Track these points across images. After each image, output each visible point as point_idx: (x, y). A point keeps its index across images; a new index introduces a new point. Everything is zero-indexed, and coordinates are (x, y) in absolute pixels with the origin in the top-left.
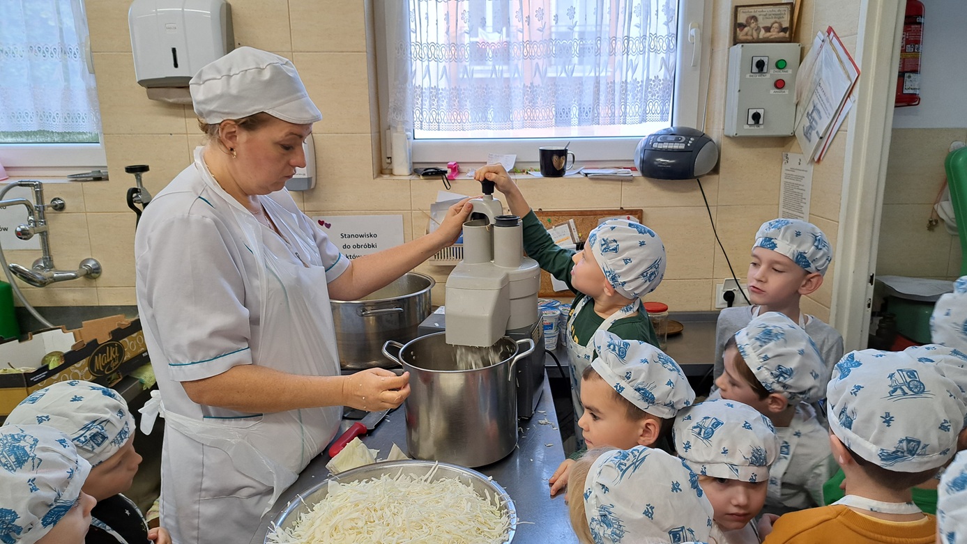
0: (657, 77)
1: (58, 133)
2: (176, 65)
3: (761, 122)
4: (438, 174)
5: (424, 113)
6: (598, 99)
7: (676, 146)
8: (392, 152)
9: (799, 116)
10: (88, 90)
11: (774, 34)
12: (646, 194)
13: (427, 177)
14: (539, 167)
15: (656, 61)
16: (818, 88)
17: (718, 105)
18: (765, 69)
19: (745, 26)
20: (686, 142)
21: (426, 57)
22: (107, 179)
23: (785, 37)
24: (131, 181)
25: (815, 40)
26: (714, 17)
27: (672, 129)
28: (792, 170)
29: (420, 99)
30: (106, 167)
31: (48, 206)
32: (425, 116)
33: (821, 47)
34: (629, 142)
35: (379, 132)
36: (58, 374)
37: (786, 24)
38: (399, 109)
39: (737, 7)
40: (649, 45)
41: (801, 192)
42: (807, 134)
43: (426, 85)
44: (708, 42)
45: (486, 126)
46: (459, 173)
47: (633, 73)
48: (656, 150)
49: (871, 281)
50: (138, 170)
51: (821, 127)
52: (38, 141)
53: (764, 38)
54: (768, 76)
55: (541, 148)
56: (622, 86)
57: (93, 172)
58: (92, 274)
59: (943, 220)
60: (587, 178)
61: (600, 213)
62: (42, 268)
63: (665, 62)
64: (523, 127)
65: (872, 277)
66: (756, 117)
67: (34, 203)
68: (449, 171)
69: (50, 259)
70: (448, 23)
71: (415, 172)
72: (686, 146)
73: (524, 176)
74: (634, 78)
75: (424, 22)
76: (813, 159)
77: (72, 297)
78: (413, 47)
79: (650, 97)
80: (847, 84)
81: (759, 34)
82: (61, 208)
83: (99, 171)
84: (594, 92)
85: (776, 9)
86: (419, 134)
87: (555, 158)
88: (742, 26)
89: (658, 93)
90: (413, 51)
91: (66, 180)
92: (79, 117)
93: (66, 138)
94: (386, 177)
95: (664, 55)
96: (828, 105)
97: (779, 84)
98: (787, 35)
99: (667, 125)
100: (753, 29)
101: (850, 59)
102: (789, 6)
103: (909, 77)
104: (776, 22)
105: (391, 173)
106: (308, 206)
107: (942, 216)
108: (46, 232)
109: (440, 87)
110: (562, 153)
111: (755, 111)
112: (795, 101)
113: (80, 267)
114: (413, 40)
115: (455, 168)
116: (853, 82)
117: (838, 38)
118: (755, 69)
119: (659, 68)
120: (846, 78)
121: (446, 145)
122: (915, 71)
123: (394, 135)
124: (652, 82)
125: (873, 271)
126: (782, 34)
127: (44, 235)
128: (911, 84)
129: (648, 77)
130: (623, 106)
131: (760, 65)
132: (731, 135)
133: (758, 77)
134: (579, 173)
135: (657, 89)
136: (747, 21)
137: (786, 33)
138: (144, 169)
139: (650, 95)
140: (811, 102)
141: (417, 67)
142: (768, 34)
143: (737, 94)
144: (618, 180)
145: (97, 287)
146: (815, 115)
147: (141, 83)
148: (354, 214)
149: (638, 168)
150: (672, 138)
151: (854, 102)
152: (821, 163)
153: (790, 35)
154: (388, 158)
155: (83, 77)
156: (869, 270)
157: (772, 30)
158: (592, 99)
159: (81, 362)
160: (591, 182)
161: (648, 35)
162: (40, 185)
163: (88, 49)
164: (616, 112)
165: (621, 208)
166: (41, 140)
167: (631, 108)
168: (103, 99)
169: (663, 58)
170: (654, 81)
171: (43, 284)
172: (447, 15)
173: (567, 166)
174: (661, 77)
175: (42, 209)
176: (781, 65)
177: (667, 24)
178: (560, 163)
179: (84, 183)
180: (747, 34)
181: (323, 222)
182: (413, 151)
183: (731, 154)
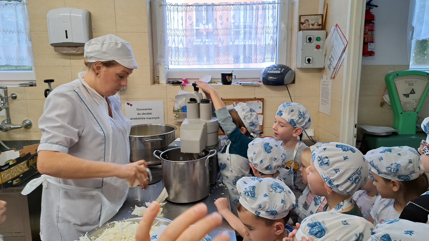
0: (269, 44)
1: (15, 66)
2: (67, 37)
3: (311, 62)
4: (178, 83)
5: (173, 58)
6: (245, 53)
7: (277, 72)
8: (159, 74)
9: (326, 59)
10: (28, 48)
11: (315, 27)
12: (265, 92)
13: (173, 85)
14: (221, 81)
15: (269, 37)
16: (333, 48)
17: (294, 55)
18: (312, 41)
19: (304, 24)
20: (281, 70)
21: (173, 35)
22: (35, 85)
23: (320, 28)
24: (46, 86)
25: (331, 29)
26: (292, 20)
27: (276, 65)
28: (324, 82)
29: (171, 52)
30: (35, 80)
31: (10, 97)
32: (173, 59)
33: (334, 32)
34: (258, 71)
35: (154, 66)
36: (13, 167)
37: (320, 23)
38: (162, 56)
39: (300, 16)
40: (266, 31)
41: (328, 91)
42: (329, 67)
43: (173, 46)
44: (289, 30)
45: (199, 63)
46: (188, 83)
47: (260, 42)
48: (269, 74)
49: (356, 127)
50: (49, 81)
51: (334, 64)
52: (5, 69)
53: (311, 28)
54: (313, 43)
55: (222, 73)
56: (255, 48)
57: (29, 83)
58: (28, 126)
59: (386, 103)
60: (240, 85)
61: (246, 99)
62: (6, 124)
63: (272, 38)
64: (214, 64)
65: (356, 125)
66: (309, 60)
67: (3, 95)
68: (183, 82)
69: (10, 120)
70: (182, 21)
71: (169, 82)
72: (281, 72)
73: (215, 84)
74: (260, 44)
75: (172, 20)
76: (332, 77)
77: (19, 136)
78: (168, 31)
79: (266, 52)
80: (343, 47)
81: (309, 27)
82: (15, 98)
83: (32, 82)
84: (243, 50)
85: (316, 17)
86: (171, 67)
87: (227, 77)
88: (303, 23)
89: (269, 50)
90: (168, 32)
91: (18, 86)
92: (24, 59)
93: (17, 68)
94: (156, 84)
95: (272, 35)
96: (336, 55)
97: (318, 47)
98: (321, 27)
99: (274, 63)
100: (307, 25)
101: (344, 37)
102: (321, 16)
103: (370, 44)
104: (316, 22)
105: (159, 83)
106: (122, 97)
107: (386, 101)
108: (8, 108)
109: (179, 47)
110: (231, 75)
111: (308, 58)
112: (324, 54)
113: (23, 123)
114: (168, 28)
115: (186, 81)
116: (346, 46)
117: (340, 29)
118: (308, 41)
119: (270, 40)
120: (343, 44)
121: (182, 71)
122: (372, 42)
123: (160, 67)
124: (267, 46)
125: (356, 123)
126: (318, 27)
127: (7, 109)
128: (370, 47)
129: (265, 44)
130: (255, 56)
131: (310, 39)
132: (299, 68)
133: (309, 44)
134: (238, 83)
135: (269, 49)
136: (305, 21)
137: (320, 26)
138: (52, 81)
139: (266, 51)
140: (330, 54)
141: (170, 39)
142: (313, 27)
143: (301, 51)
144: (253, 86)
145: (30, 132)
146: (332, 59)
147: (52, 45)
148: (142, 100)
149: (262, 81)
150: (275, 69)
151: (346, 54)
152: (335, 79)
153: (322, 27)
154: (157, 77)
155: (26, 42)
156: (354, 122)
157: (314, 25)
158: (242, 53)
159: (23, 162)
160: (242, 87)
161: (265, 27)
162: (6, 88)
163: (29, 31)
164: (253, 58)
165: (255, 98)
166: (7, 69)
167: (259, 57)
168: (34, 52)
169: (271, 36)
170: (268, 45)
171: (6, 130)
172: (182, 17)
173: (232, 80)
174: (271, 44)
175: (7, 98)
176: (318, 39)
177: (273, 22)
178: (230, 79)
179: (25, 87)
180: (304, 27)
181: (129, 104)
182: (168, 74)
183: (300, 75)
